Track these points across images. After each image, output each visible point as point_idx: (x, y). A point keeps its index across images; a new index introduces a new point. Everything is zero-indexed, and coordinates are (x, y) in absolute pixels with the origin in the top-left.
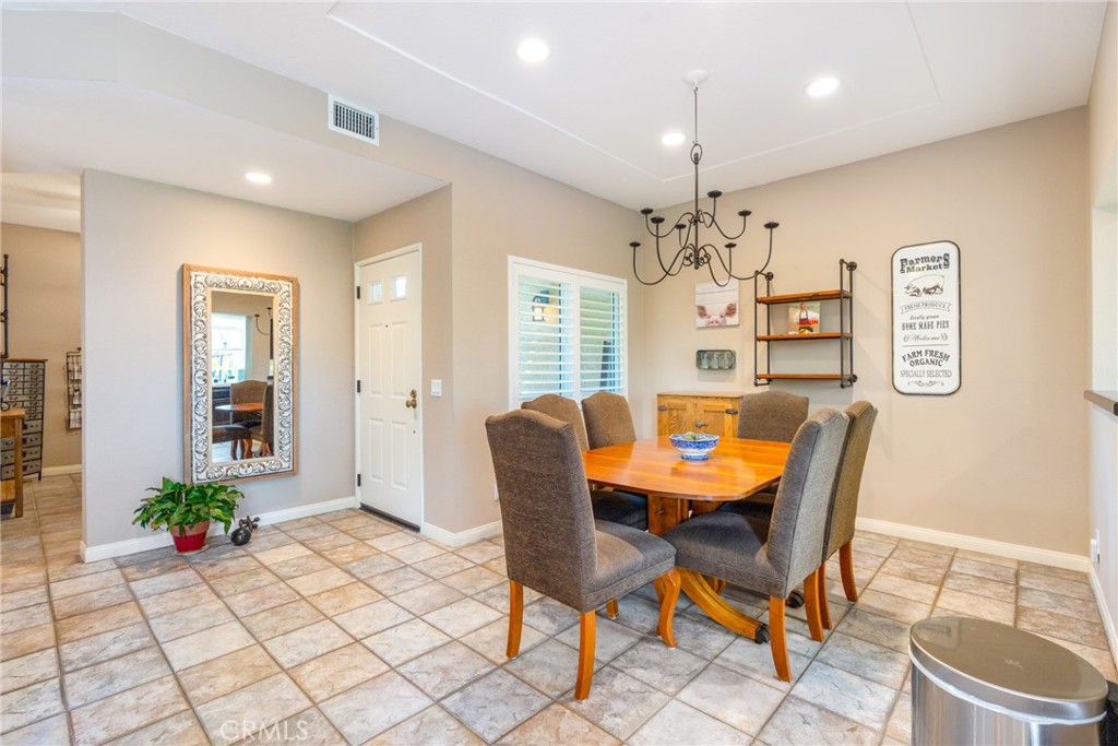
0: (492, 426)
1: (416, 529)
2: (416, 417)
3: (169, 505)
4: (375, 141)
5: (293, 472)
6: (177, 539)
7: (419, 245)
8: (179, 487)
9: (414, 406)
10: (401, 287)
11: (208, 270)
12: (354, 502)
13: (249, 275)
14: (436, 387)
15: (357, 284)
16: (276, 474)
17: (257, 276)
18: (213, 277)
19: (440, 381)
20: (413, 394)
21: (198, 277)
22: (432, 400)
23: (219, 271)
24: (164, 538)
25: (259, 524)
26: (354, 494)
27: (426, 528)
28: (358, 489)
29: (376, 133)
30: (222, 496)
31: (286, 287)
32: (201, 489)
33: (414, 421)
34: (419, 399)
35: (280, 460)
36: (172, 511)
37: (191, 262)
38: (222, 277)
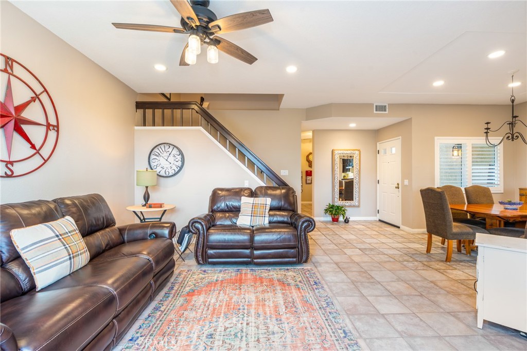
0: (421, 191)
1: (399, 227)
2: (399, 191)
3: (332, 209)
4: (387, 112)
5: (358, 206)
6: (333, 219)
7: (400, 137)
8: (333, 206)
9: (398, 188)
10: (394, 150)
11: (338, 150)
12: (377, 218)
13: (348, 150)
14: (406, 182)
15: (378, 149)
16: (354, 206)
17: (350, 150)
18: (340, 152)
19: (407, 180)
20: (398, 184)
21: (336, 152)
22: (404, 186)
23: (341, 150)
24: (329, 218)
25: (350, 220)
26: (376, 216)
27: (402, 227)
28: (378, 214)
29: (387, 110)
30: (343, 209)
31: (357, 152)
32: (338, 207)
33: (398, 193)
34: (400, 186)
35: (355, 202)
36: (333, 211)
37: (334, 149)
38: (342, 152)
